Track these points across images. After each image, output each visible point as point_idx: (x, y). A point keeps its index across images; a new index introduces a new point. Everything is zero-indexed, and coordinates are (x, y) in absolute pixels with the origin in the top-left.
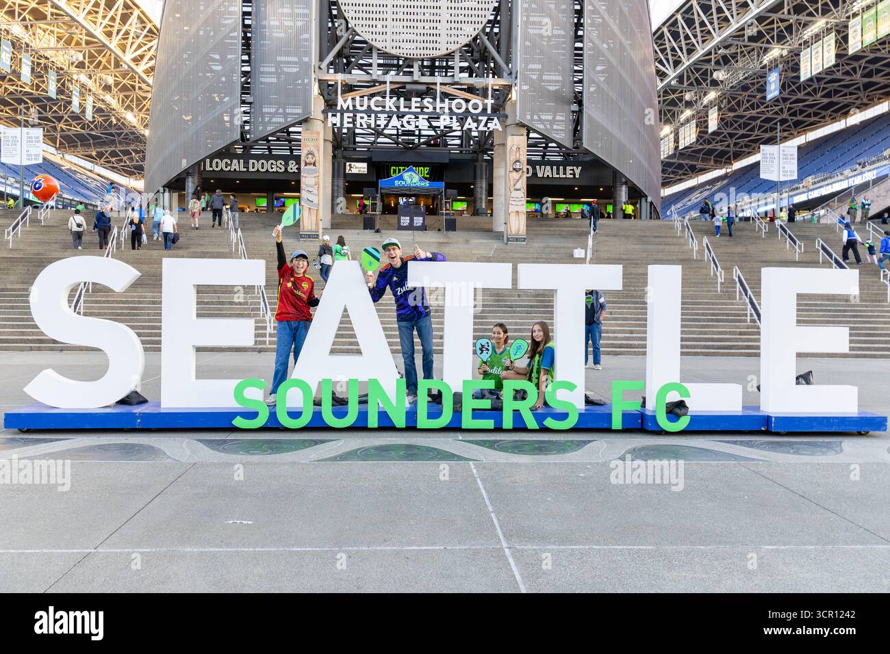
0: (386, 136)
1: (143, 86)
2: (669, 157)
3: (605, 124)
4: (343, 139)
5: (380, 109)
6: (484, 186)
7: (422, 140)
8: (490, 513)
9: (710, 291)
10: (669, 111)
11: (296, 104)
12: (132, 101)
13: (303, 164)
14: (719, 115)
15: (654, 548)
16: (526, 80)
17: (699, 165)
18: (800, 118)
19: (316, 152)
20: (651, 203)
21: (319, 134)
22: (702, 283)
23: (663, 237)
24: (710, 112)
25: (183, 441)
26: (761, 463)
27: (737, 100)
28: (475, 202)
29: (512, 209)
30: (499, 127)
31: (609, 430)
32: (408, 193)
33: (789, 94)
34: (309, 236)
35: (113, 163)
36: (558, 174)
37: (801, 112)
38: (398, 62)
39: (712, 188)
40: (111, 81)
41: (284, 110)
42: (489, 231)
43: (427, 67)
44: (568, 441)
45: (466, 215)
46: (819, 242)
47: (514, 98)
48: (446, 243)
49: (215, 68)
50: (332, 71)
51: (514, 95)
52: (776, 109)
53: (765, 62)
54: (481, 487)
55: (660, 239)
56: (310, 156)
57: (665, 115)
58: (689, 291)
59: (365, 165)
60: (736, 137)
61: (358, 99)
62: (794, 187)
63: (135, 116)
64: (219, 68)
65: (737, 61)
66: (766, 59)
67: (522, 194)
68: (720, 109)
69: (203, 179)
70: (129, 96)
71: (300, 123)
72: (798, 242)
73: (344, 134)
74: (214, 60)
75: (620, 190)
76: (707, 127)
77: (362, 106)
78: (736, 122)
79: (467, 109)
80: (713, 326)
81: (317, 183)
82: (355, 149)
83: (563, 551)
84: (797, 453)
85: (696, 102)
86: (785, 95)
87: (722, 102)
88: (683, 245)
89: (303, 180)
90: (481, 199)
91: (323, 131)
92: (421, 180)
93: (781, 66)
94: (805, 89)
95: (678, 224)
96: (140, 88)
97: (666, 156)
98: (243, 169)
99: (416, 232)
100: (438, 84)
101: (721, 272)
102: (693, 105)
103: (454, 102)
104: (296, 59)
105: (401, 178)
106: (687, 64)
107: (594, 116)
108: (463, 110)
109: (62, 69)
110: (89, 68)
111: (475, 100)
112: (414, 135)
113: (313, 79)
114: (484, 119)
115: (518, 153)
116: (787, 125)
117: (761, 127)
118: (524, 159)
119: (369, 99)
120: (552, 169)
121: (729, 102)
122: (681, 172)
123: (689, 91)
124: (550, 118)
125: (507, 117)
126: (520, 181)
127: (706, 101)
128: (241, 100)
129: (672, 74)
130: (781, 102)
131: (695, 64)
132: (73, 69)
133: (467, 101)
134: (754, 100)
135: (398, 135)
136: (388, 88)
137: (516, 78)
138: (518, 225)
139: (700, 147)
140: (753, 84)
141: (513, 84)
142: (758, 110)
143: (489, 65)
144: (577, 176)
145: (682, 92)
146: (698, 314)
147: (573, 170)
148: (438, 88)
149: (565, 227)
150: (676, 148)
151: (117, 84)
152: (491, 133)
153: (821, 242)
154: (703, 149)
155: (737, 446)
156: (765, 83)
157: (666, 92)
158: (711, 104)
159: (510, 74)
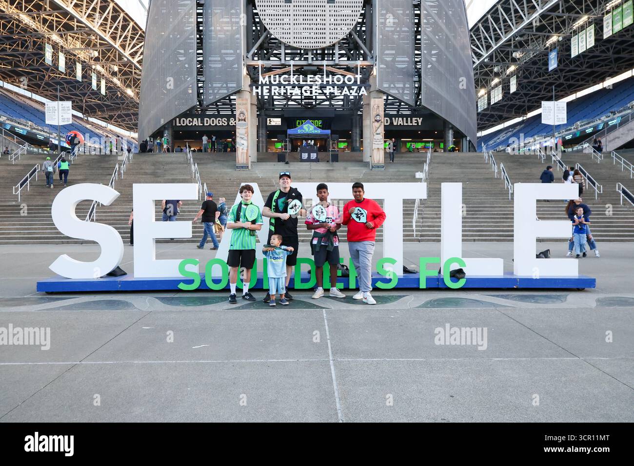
0: (293, 100)
1: (137, 71)
2: (485, 110)
3: (436, 89)
4: (264, 103)
5: (287, 83)
6: (358, 132)
7: (317, 102)
8: (327, 339)
9: (504, 199)
10: (484, 79)
11: (232, 81)
12: (130, 81)
13: (237, 120)
14: (517, 81)
15: (424, 360)
16: (383, 61)
17: (505, 115)
18: (571, 82)
19: (245, 112)
20: (470, 141)
21: (247, 101)
22: (499, 194)
23: (475, 164)
24: (511, 79)
25: (146, 298)
26: (510, 308)
27: (529, 71)
28: (352, 142)
29: (375, 146)
30: (365, 93)
31: (418, 289)
32: (307, 137)
33: (564, 67)
34: (242, 167)
35: (120, 122)
36: (407, 122)
37: (573, 78)
38: (301, 51)
39: (513, 131)
40: (116, 69)
41: (227, 85)
42: (360, 162)
43: (319, 54)
44: (390, 296)
45: (347, 151)
46: (577, 165)
47: (375, 74)
48: (332, 170)
49: (181, 59)
50: (256, 59)
51: (375, 72)
52: (556, 76)
53: (547, 45)
54: (326, 324)
55: (473, 165)
56: (242, 115)
57: (481, 82)
58: (490, 199)
59: (280, 120)
60: (529, 96)
61: (272, 76)
62: (568, 129)
63: (133, 92)
64: (183, 59)
65: (529, 45)
66: (549, 43)
67: (381, 137)
68: (517, 77)
69: (174, 131)
70: (129, 78)
71: (235, 93)
72: (564, 165)
73: (266, 99)
74: (181, 54)
75: (449, 133)
76: (509, 89)
77: (275, 81)
78: (529, 86)
79: (344, 81)
80: (503, 222)
81: (247, 132)
82: (273, 109)
83: (367, 362)
84: (536, 302)
85: (502, 73)
86: (561, 67)
87: (519, 72)
88: (488, 168)
89: (237, 130)
90: (356, 140)
91: (250, 98)
92: (315, 129)
93: (558, 48)
94: (575, 62)
95: (486, 155)
96: (135, 73)
97: (482, 109)
98: (200, 124)
99: (313, 164)
100: (325, 66)
101: (511, 187)
102: (500, 75)
103: (336, 77)
104: (232, 51)
105: (302, 128)
106: (495, 47)
107: (429, 84)
108: (341, 82)
109: (85, 62)
110: (102, 61)
111: (349, 75)
112: (312, 99)
113: (243, 65)
114: (355, 88)
115: (378, 110)
116: (563, 87)
117: (545, 89)
118: (382, 113)
119: (280, 77)
120: (403, 120)
121: (524, 73)
122: (492, 120)
123: (497, 66)
124: (402, 86)
125: (370, 86)
126: (380, 128)
127: (508, 72)
128: (197, 79)
129: (485, 54)
130: (559, 71)
131: (501, 48)
132: (92, 62)
133: (344, 76)
134: (541, 71)
135: (301, 99)
136: (292, 69)
137: (376, 60)
138: (378, 157)
139: (506, 103)
140: (540, 60)
141: (374, 65)
142: (543, 78)
143: (359, 52)
144: (420, 124)
145: (492, 66)
146: (494, 214)
147: (417, 120)
148: (325, 68)
149: (411, 158)
150: (489, 103)
151: (120, 71)
152: (360, 97)
153: (579, 165)
154: (507, 104)
155: (499, 298)
156: (548, 59)
157: (481, 67)
158: (512, 74)
159: (372, 58)
